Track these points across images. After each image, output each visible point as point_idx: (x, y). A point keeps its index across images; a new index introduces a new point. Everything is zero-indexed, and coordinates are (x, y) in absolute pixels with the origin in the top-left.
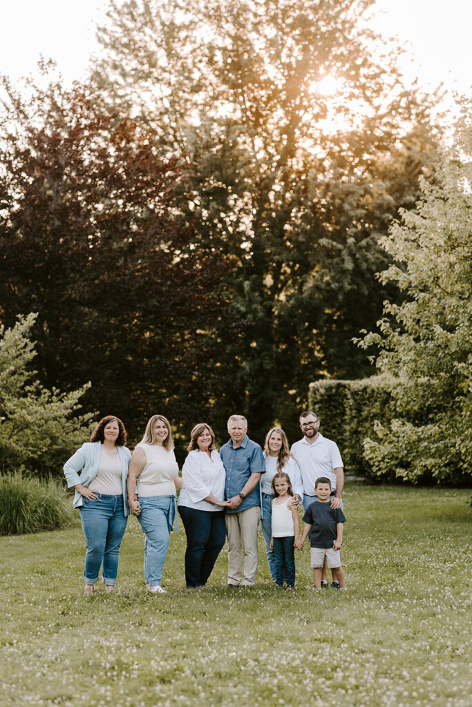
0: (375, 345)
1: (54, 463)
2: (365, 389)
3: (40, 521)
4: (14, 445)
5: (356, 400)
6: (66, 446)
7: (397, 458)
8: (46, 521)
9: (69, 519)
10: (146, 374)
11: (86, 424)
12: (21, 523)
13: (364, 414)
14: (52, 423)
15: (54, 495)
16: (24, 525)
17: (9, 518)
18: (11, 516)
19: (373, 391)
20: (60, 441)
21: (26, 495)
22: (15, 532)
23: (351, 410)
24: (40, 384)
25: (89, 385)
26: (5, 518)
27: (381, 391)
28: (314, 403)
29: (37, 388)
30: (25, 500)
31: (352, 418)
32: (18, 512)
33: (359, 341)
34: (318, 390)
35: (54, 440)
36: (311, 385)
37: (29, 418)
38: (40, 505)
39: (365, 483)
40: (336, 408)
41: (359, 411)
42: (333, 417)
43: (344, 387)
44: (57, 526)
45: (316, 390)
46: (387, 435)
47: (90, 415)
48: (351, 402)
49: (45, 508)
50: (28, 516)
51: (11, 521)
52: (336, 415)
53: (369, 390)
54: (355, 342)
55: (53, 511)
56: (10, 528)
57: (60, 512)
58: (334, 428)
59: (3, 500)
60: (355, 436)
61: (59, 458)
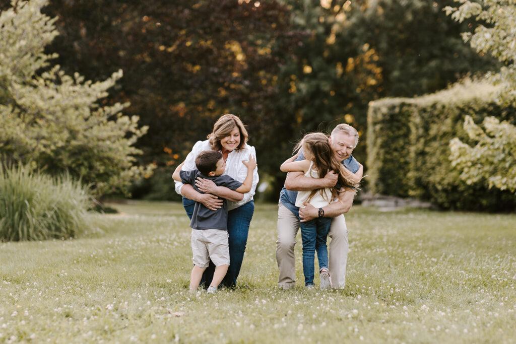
0: (473, 18)
1: (73, 162)
2: (434, 106)
3: (49, 228)
4: (22, 136)
5: (423, 118)
6: (89, 142)
7: (492, 163)
8: (58, 229)
9: (87, 228)
10: (190, 82)
11: (113, 118)
12: (25, 229)
13: (433, 132)
14: (71, 113)
15: (69, 197)
16: (28, 231)
17: (10, 222)
18: (13, 220)
19: (444, 107)
20: (80, 136)
21: (32, 195)
22: (17, 239)
23: (417, 128)
24: (60, 70)
25: (119, 74)
26: (6, 223)
27: (453, 106)
28: (375, 124)
29: (56, 74)
30: (30, 200)
31: (418, 139)
32: (21, 216)
33: (453, 12)
34: (379, 109)
35: (73, 134)
36: (372, 104)
37: (41, 104)
38: (50, 209)
39: (430, 209)
40: (399, 128)
41: (427, 129)
42: (395, 139)
43: (410, 105)
44: (72, 234)
45: (376, 111)
46: (479, 135)
47: (118, 107)
48: (418, 120)
49: (56, 212)
50: (33, 221)
51: (13, 226)
52: (398, 137)
53: (439, 107)
54: (448, 13)
55: (67, 216)
56: (12, 234)
57: (76, 218)
58: (396, 150)
59: (3, 200)
60: (420, 158)
61: (81, 157)
